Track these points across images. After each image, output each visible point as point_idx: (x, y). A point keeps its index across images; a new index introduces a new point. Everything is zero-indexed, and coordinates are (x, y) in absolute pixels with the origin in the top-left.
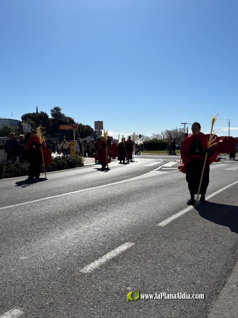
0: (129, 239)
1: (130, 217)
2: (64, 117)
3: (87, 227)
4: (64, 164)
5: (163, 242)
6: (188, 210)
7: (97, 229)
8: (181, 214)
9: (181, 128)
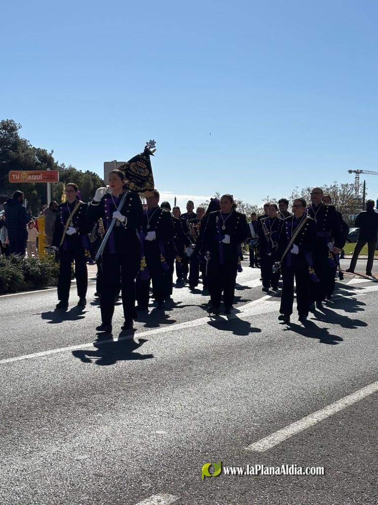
0: (165, 485)
1: (175, 423)
2: (27, 148)
3: (55, 450)
4: (15, 278)
5: (256, 495)
6: (337, 410)
7: (81, 457)
8: (315, 421)
9: (345, 183)
